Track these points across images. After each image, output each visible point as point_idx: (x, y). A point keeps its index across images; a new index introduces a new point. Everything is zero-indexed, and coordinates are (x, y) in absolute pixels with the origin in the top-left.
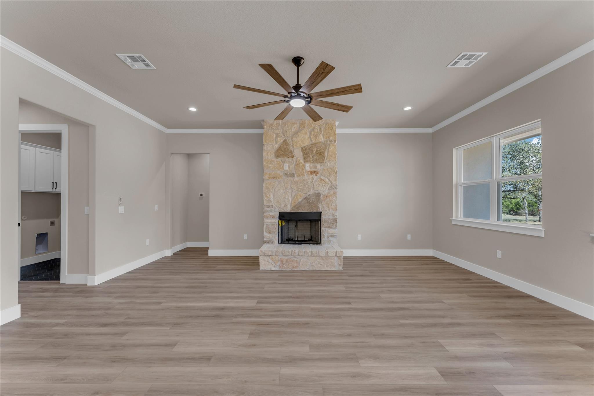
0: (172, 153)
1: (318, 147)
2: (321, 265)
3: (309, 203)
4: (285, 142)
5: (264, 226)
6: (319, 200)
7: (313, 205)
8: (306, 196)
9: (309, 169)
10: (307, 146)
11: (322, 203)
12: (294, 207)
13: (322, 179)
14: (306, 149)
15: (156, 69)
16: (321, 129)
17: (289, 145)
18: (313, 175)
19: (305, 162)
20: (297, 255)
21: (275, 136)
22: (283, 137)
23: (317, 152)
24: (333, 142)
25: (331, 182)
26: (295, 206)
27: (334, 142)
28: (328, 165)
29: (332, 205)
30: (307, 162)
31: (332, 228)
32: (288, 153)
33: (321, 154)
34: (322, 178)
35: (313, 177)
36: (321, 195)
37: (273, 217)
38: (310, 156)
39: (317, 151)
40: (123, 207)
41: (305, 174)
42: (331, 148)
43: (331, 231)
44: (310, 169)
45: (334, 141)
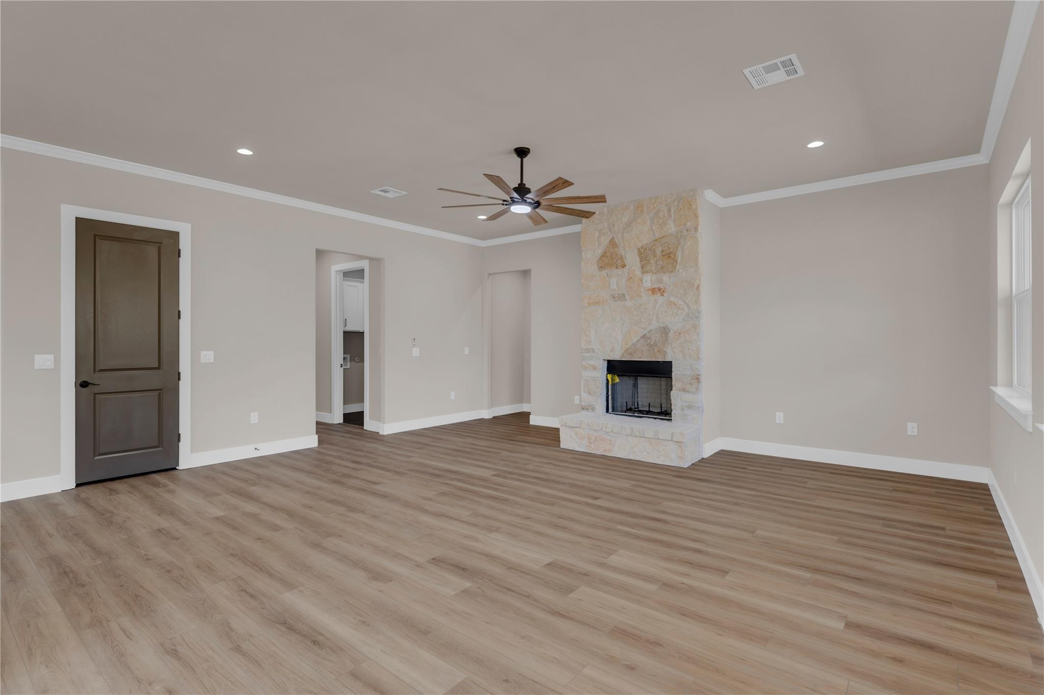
0: (491, 274)
1: (664, 244)
2: (649, 453)
3: (650, 345)
4: (612, 243)
5: (582, 382)
6: (667, 340)
7: (656, 348)
8: (644, 334)
9: (650, 285)
10: (647, 244)
11: (672, 346)
12: (625, 351)
13: (671, 302)
14: (645, 249)
15: (406, 193)
16: (669, 210)
17: (618, 246)
18: (657, 296)
19: (643, 273)
20: (610, 431)
21: (597, 234)
22: (610, 233)
23: (662, 253)
24: (693, 232)
25: (688, 306)
26: (627, 350)
27: (695, 231)
28: (683, 275)
29: (689, 349)
30: (646, 272)
31: (688, 392)
32: (617, 260)
33: (670, 257)
34: (672, 299)
35: (655, 300)
36: (670, 331)
37: (594, 368)
38: (652, 262)
39: (663, 251)
40: (418, 349)
41: (643, 295)
42: (689, 243)
43: (687, 397)
44: (652, 284)
45: (693, 229)
